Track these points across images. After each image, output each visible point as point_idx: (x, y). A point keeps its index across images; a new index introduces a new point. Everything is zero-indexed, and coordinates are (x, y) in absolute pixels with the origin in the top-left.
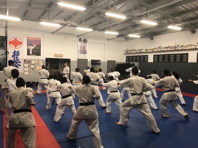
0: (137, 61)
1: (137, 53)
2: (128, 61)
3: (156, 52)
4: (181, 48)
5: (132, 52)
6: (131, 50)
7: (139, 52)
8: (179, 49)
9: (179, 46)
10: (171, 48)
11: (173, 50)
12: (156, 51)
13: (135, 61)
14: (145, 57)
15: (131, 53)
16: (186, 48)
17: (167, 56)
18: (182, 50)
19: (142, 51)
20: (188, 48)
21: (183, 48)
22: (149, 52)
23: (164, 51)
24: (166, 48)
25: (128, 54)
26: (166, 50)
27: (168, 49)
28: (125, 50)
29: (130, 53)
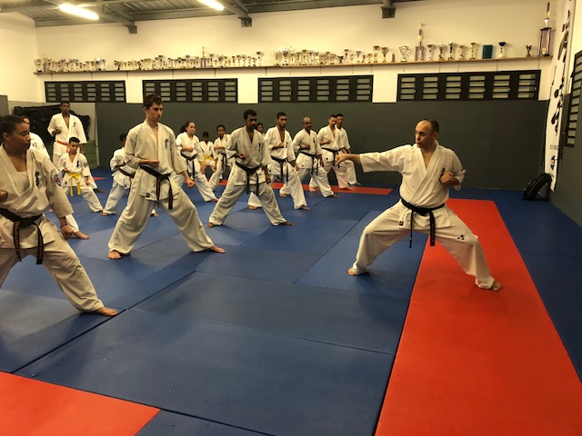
0: (90, 99)
1: (85, 72)
2: (54, 99)
3: (149, 71)
4: (218, 65)
5: (66, 69)
6: (63, 61)
7: (91, 68)
8: (214, 66)
9: (214, 59)
10: (194, 61)
11: (198, 69)
12: (150, 68)
13: (81, 99)
14: (117, 85)
15: (61, 72)
16: (232, 65)
17: (183, 84)
18: (222, 69)
19: (102, 67)
20: (237, 65)
21: (223, 64)
22: (127, 72)
23: (173, 70)
24: (180, 60)
25: (52, 73)
26: (178, 66)
27: (185, 65)
28: (39, 61)
29: (57, 69)
